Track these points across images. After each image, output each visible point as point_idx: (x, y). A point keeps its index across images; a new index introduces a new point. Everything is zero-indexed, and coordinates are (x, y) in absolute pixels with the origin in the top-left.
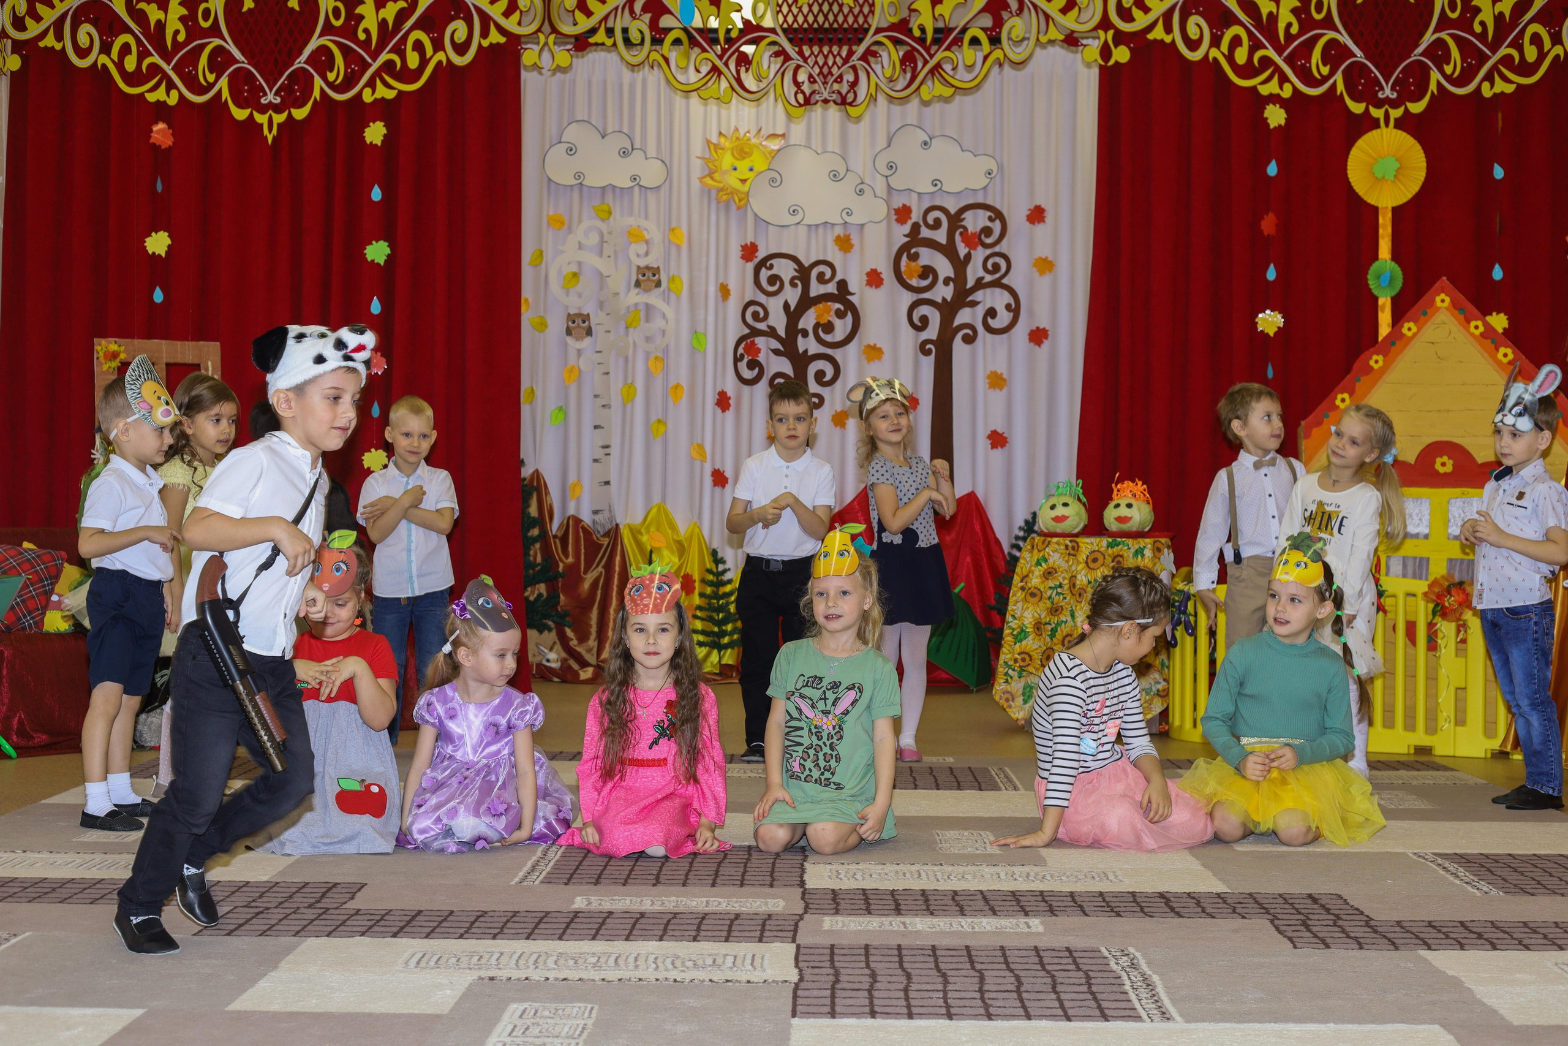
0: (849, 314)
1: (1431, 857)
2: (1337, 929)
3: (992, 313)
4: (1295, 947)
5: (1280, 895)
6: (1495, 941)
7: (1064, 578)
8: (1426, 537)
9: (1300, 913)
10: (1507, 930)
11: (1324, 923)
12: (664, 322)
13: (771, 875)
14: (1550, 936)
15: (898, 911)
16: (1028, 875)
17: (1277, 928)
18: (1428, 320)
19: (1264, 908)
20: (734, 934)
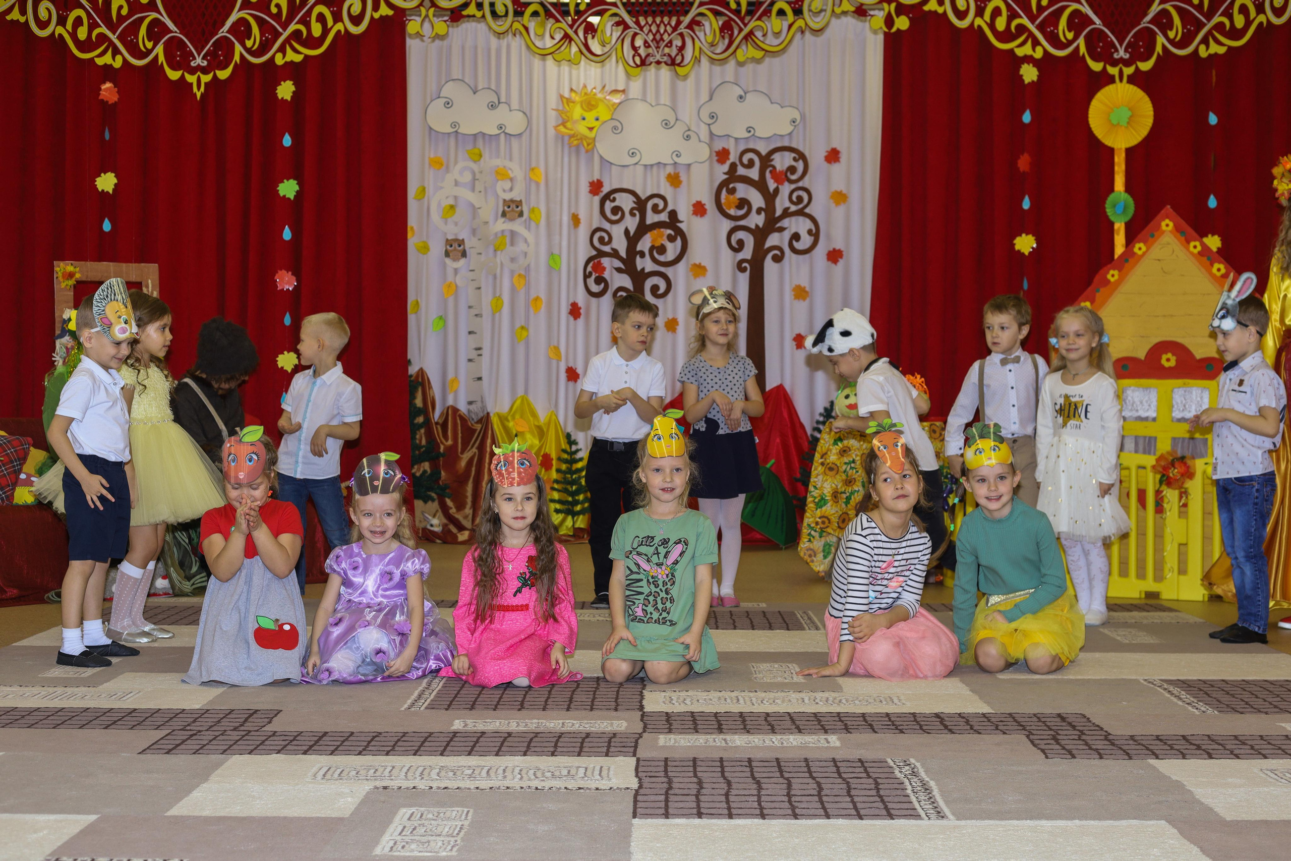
0: (679, 238)
1: (1158, 683)
2: (1081, 742)
3: (796, 237)
4: (1047, 757)
5: (1035, 715)
6: (1211, 751)
8: (1154, 419)
9: (1051, 730)
10: (1221, 742)
11: (1071, 737)
12: (526, 245)
13: (616, 701)
14: (1256, 747)
15: (720, 730)
16: (827, 699)
17: (1032, 742)
18: (1155, 241)
19: (1021, 726)
20: (584, 750)
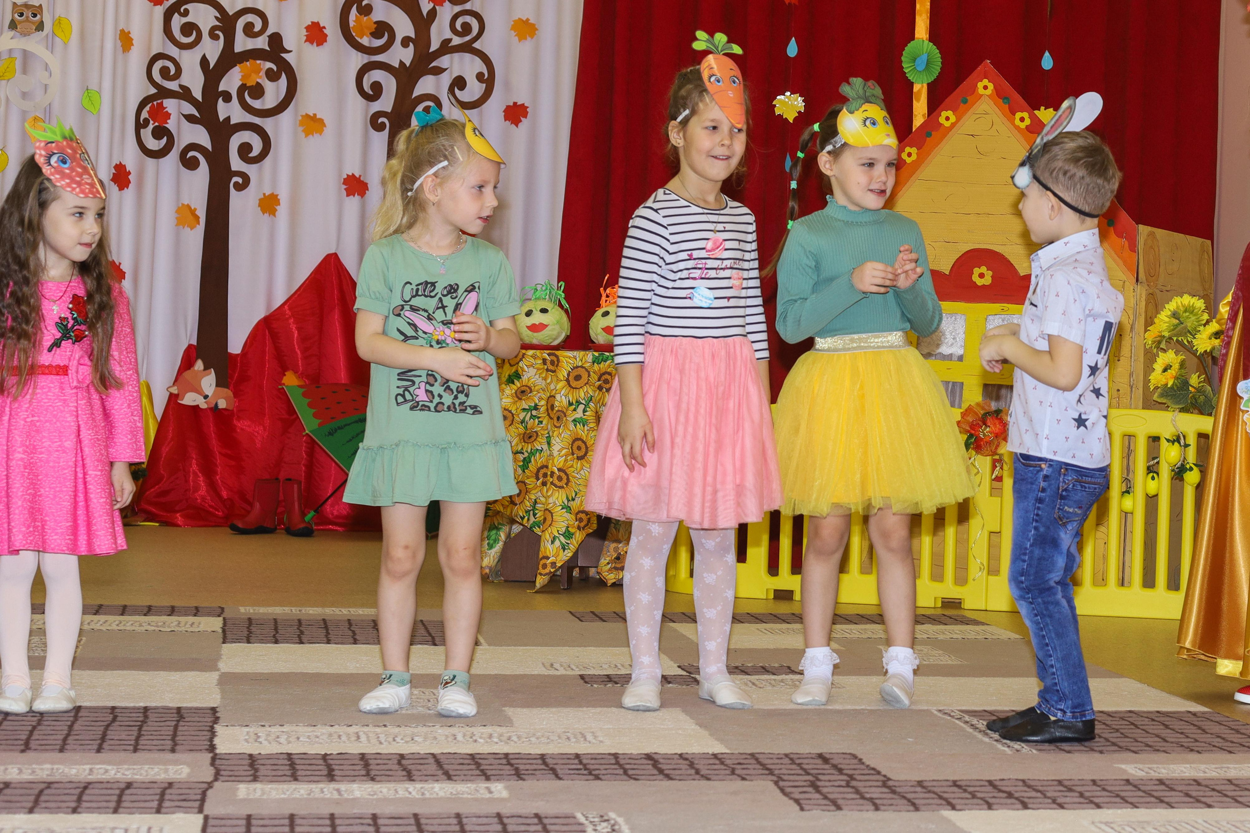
0: (284, 75)
1: (957, 714)
2: (850, 790)
3: (459, 83)
4: (802, 809)
5: (786, 755)
6: (1026, 800)
7: (540, 399)
8: (961, 358)
9: (808, 774)
10: (1040, 788)
11: (836, 784)
12: (47, 74)
13: (173, 739)
14: (1087, 794)
15: (331, 776)
16: (491, 736)
17: (782, 790)
18: (968, 110)
19: (767, 769)
20: (124, 804)
